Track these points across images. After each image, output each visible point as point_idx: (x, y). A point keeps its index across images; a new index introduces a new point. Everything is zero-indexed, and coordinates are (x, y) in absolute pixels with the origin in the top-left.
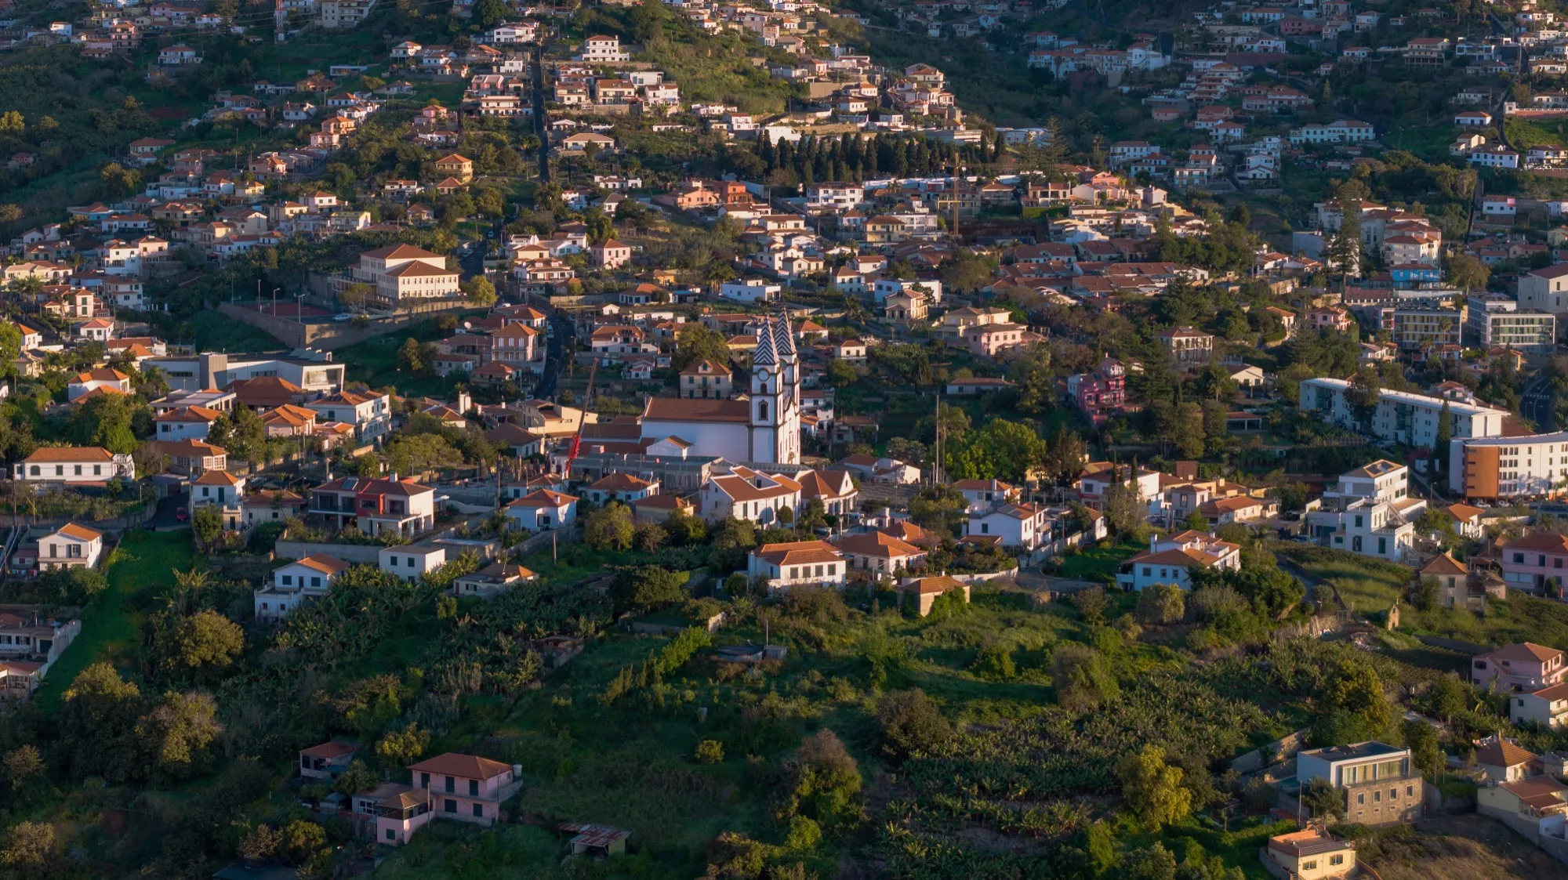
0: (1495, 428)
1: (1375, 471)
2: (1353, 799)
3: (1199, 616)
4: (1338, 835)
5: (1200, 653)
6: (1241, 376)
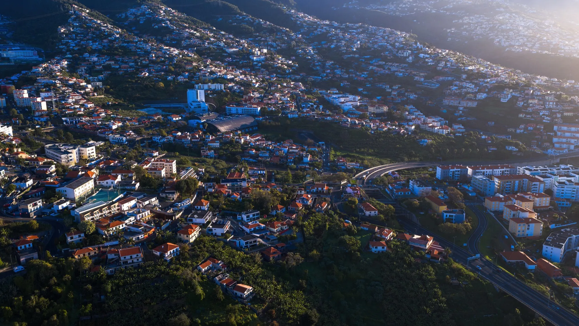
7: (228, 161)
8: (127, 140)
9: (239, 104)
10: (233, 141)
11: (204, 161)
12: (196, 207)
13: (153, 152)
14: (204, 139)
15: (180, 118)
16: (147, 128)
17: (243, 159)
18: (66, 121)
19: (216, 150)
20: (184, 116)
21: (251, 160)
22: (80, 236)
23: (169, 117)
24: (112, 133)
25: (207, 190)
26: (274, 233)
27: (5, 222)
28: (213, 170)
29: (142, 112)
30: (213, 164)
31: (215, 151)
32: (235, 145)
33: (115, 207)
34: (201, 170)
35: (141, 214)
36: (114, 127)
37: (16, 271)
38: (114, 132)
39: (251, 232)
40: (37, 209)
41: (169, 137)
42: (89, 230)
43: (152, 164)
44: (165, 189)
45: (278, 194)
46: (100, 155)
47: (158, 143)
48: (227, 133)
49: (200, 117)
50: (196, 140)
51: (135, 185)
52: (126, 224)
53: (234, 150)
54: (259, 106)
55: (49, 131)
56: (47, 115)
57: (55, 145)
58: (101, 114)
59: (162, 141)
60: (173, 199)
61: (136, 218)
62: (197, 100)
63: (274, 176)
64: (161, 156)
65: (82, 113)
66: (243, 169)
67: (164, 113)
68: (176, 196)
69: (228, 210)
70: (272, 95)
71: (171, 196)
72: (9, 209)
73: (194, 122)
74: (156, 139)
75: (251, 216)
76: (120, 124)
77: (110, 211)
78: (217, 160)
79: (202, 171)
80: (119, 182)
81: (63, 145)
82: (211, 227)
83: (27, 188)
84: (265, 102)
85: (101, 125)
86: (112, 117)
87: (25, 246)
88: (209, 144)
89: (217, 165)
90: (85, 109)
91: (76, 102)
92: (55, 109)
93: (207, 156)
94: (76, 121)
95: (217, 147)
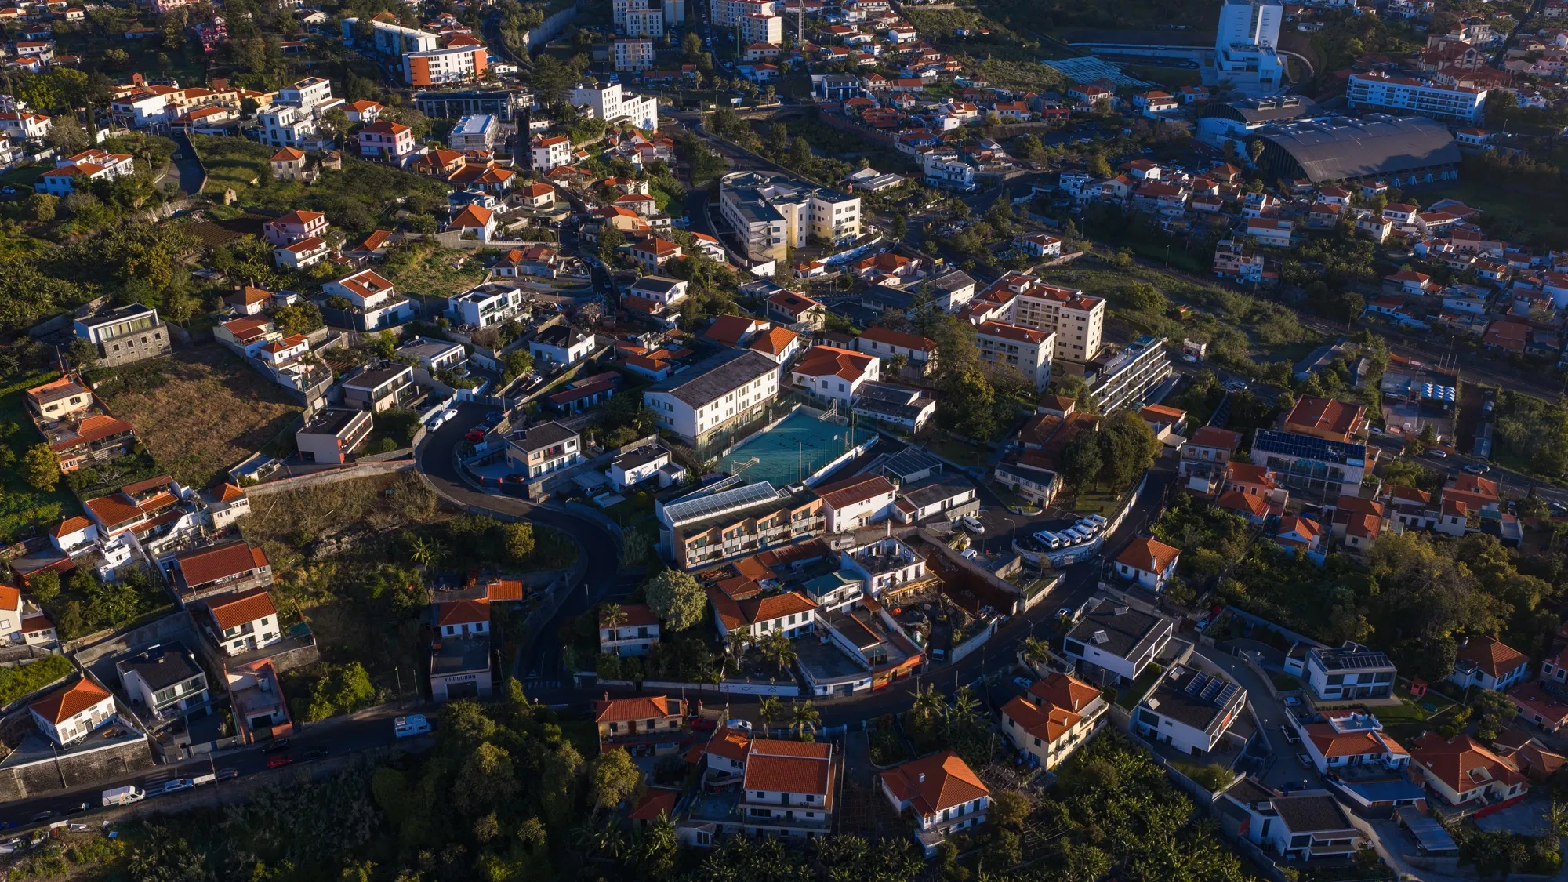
0: (433, 45)
1: (303, 85)
2: (109, 347)
3: (64, 214)
4: (85, 381)
5: (58, 241)
6: (311, 18)
7: (1308, 310)
8: (976, 179)
9: (1403, 70)
10: (1347, 228)
11: (1214, 304)
12: (1119, 566)
13: (1042, 242)
14: (1236, 207)
15: (1174, 106)
16: (1051, 137)
17: (1374, 308)
18: (819, 88)
19: (1272, 254)
20: (1190, 97)
21: (1406, 318)
22: (643, 634)
23: (1138, 99)
24: (938, 146)
25: (1187, 481)
26: (1447, 804)
27: (445, 507)
28: (1241, 351)
29: (1053, 70)
30: (1247, 323)
31: (1267, 261)
32: (1351, 247)
33: (806, 515)
34: (1194, 346)
35: (887, 576)
36: (950, 124)
37: (399, 734)
38: (943, 143)
39: (1334, 773)
40: (561, 466)
41: (1115, 183)
42: (678, 616)
43: (1019, 303)
44: (1021, 453)
45: (1502, 569)
46: (872, 230)
47: (1073, 197)
48: (1329, 188)
49: (1244, 112)
50: (1207, 207)
51: (916, 410)
52: (821, 610)
53: (1344, 265)
54: (1484, 85)
55: (762, 116)
56: (777, 61)
57: (750, 179)
58: (924, 70)
59: (1088, 193)
60: (1040, 504)
61: (865, 589)
62: (1249, 41)
63: (1490, 417)
64: (1068, 258)
65: (873, 62)
66: (1362, 368)
67: (1128, 81)
68: (1051, 493)
69: (1253, 610)
70: (1542, 40)
71: (1032, 487)
72: (474, 453)
73: (1216, 127)
74: (1071, 182)
75: (1351, 677)
76: (971, 114)
77: (787, 528)
78: (1267, 305)
79: (1198, 352)
80: (868, 387)
81: (773, 181)
82: (1154, 703)
83: (569, 367)
84: (1509, 66)
85: (913, 111)
86: (956, 86)
87: (465, 629)
88: (1250, 230)
89: (1263, 329)
90: (886, 48)
91: (866, 25)
92: (803, 42)
93: (1232, 281)
94: (846, 91)
95: (1279, 243)
